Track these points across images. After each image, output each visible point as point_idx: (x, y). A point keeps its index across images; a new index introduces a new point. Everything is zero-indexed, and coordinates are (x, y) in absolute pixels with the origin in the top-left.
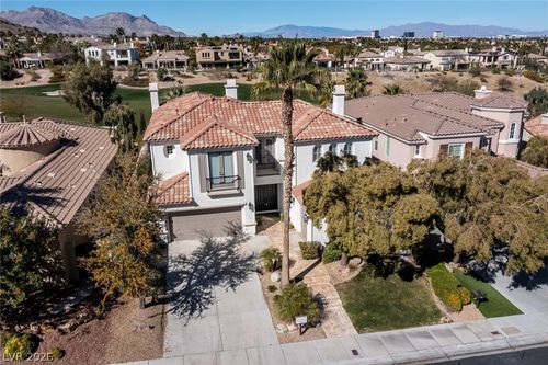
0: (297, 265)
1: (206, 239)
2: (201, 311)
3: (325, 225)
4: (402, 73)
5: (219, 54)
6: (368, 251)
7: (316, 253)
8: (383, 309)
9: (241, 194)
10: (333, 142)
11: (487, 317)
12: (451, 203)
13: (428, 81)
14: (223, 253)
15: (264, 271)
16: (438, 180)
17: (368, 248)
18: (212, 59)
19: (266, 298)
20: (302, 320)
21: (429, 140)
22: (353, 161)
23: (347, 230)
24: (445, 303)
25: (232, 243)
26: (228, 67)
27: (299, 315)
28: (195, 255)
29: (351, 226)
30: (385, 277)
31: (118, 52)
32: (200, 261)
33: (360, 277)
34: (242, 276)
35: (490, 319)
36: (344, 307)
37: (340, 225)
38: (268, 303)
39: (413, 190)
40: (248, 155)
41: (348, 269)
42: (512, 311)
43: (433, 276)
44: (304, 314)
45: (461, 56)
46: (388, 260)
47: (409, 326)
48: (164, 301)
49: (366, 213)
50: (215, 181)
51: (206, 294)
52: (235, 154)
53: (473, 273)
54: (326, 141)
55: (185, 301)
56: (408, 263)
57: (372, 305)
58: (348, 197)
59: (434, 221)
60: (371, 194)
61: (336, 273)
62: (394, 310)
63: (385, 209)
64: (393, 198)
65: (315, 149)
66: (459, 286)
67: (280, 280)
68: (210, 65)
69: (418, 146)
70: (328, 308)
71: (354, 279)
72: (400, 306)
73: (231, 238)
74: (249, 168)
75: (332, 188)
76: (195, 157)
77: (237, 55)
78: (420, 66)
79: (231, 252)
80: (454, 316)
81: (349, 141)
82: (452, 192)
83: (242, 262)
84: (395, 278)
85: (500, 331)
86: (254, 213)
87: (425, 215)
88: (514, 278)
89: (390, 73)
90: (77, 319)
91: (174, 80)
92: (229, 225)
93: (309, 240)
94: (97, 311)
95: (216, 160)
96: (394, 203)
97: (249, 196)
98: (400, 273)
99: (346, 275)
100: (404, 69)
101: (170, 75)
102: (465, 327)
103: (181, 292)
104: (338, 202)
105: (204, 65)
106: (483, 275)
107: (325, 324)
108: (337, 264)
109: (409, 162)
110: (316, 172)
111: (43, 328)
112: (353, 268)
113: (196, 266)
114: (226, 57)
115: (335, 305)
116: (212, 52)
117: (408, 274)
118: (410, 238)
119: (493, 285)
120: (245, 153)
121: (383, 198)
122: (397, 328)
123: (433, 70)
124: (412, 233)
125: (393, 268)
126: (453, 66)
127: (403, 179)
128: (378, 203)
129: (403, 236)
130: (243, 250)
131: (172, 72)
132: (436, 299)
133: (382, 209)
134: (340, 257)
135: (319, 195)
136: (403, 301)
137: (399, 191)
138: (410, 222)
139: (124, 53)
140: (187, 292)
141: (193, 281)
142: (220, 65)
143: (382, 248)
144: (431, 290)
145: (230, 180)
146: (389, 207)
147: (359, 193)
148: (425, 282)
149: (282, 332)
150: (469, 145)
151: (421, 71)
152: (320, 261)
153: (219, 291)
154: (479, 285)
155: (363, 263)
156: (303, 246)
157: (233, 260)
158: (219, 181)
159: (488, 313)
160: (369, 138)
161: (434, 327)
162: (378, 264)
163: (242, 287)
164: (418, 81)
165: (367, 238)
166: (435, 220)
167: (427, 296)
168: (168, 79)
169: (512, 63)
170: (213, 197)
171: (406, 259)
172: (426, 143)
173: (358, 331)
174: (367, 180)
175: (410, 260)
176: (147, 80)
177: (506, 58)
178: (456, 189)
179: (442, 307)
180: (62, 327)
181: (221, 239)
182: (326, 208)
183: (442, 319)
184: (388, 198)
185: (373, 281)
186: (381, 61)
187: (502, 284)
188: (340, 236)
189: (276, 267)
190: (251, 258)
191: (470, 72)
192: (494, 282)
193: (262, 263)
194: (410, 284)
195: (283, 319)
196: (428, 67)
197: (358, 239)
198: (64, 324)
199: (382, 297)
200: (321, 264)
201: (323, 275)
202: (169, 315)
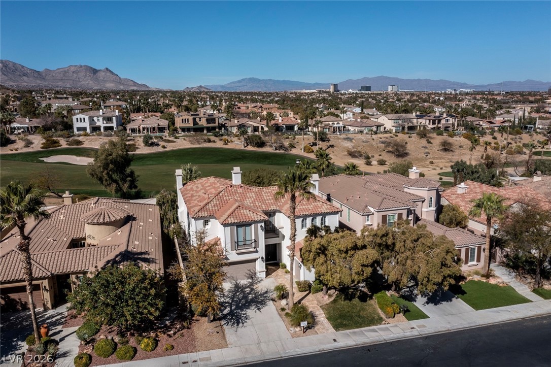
0: (296, 295)
1: (234, 282)
2: (243, 323)
3: (313, 270)
4: (359, 136)
5: (197, 120)
6: (340, 283)
7: (306, 287)
8: (349, 318)
9: (257, 251)
10: (314, 216)
11: (409, 320)
12: (387, 253)
13: (383, 143)
14: (248, 290)
15: (276, 299)
16: (378, 240)
17: (339, 281)
18: (190, 124)
19: (280, 315)
20: (304, 324)
21: (375, 212)
22: (327, 229)
23: (327, 271)
24: (385, 312)
25: (252, 284)
26: (205, 132)
27: (302, 321)
28: (230, 292)
29: (329, 269)
30: (350, 300)
31: (104, 119)
32: (234, 296)
33: (335, 301)
34: (263, 303)
35: (410, 322)
36: (327, 318)
37: (323, 269)
38: (282, 318)
39: (364, 247)
40: (261, 226)
41: (327, 297)
42: (424, 316)
43: (378, 298)
44: (305, 321)
45: (410, 120)
46: (352, 290)
47: (364, 327)
48: (220, 319)
49: (338, 261)
50: (240, 244)
51: (244, 314)
52: (253, 226)
53: (403, 297)
54: (310, 216)
55: (232, 318)
56: (363, 292)
57: (343, 316)
58: (327, 252)
59: (376, 265)
60: (339, 250)
61: (320, 299)
62: (356, 318)
63: (348, 259)
64: (352, 252)
65: (303, 221)
66: (393, 303)
67: (287, 304)
68: (189, 130)
69: (368, 216)
70: (318, 319)
71: (332, 302)
72: (359, 316)
73: (250, 280)
74: (262, 234)
75: (318, 247)
76: (228, 229)
77: (213, 121)
78: (374, 129)
79: (252, 289)
80: (390, 320)
81: (324, 215)
82: (387, 247)
83: (261, 295)
84: (356, 301)
85: (415, 327)
86: (264, 264)
87: (370, 261)
88: (428, 299)
89: (349, 136)
90: (176, 328)
91: (158, 145)
92: (248, 272)
93: (302, 279)
94: (185, 324)
95: (241, 230)
96: (353, 255)
97: (262, 252)
98: (360, 298)
99: (327, 300)
100: (361, 132)
101: (155, 140)
102: (396, 326)
103: (227, 314)
104: (321, 255)
105: (183, 130)
106: (410, 298)
107: (316, 328)
108: (320, 294)
109: (362, 228)
110: (306, 237)
111: (159, 334)
112: (330, 296)
113: (233, 299)
114: (203, 123)
115: (321, 317)
116: (191, 119)
117: (364, 298)
118: (363, 275)
119: (414, 303)
120: (259, 225)
121: (346, 252)
122: (358, 328)
123: (386, 132)
124: (363, 272)
125: (355, 295)
126: (403, 128)
127: (357, 241)
128: (344, 255)
129: (358, 273)
130: (261, 287)
131: (156, 137)
132: (380, 311)
133: (346, 258)
134: (322, 290)
135: (310, 251)
136: (361, 313)
137: (355, 248)
138: (362, 266)
139: (109, 119)
140: (231, 313)
141: (233, 308)
142: (198, 129)
143: (347, 281)
144: (377, 306)
145: (250, 242)
146: (350, 257)
147: (333, 249)
148: (374, 303)
149: (292, 332)
150: (400, 216)
151: (376, 133)
152: (310, 292)
153: (251, 312)
154: (406, 303)
155: (337, 292)
156: (299, 283)
157: (255, 294)
158: (242, 243)
159: (409, 319)
160: (337, 213)
161: (379, 326)
162: (345, 292)
163: (264, 309)
164: (374, 143)
165: (338, 276)
166: (376, 263)
167: (375, 310)
168: (153, 144)
169: (453, 125)
170: (238, 254)
171: (363, 289)
172: (373, 214)
173: (336, 330)
174: (337, 242)
175: (365, 290)
176: (134, 145)
177: (447, 121)
178: (390, 245)
179: (383, 316)
180: (169, 333)
181: (244, 282)
182: (314, 259)
183: (383, 322)
184: (349, 252)
185: (342, 303)
186: (341, 124)
187: (420, 303)
188: (323, 275)
189: (284, 296)
190: (266, 292)
191: (418, 134)
192: (415, 301)
193: (275, 295)
194: (365, 304)
195: (292, 325)
196: (382, 129)
197: (334, 276)
198: (170, 331)
199: (348, 312)
200: (311, 294)
201: (313, 301)
202: (225, 326)
